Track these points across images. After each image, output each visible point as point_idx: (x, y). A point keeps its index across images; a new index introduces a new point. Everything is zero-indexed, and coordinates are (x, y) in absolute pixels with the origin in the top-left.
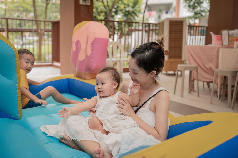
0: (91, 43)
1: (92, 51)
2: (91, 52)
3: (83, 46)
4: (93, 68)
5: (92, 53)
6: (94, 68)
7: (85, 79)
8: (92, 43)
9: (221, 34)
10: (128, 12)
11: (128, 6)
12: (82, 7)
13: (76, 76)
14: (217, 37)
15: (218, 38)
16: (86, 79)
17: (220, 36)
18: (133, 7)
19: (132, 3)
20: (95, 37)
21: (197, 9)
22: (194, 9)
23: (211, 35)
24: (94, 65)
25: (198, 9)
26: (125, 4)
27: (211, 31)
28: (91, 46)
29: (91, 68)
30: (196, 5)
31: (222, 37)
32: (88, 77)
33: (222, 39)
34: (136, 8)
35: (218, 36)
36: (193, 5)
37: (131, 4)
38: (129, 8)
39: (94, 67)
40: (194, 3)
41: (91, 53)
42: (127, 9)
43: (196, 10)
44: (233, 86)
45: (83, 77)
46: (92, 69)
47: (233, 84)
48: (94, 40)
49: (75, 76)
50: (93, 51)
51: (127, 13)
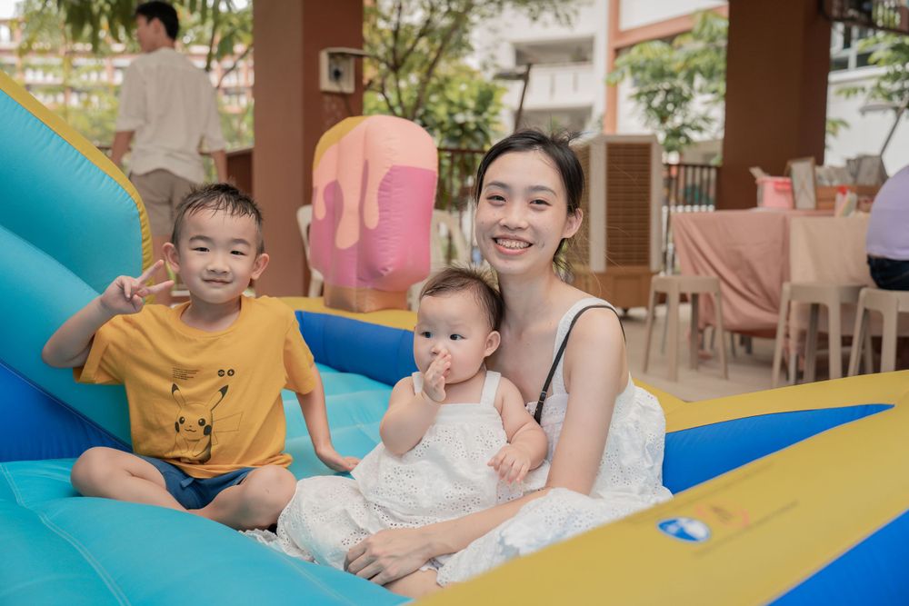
0: (378, 186)
1: (381, 211)
2: (380, 216)
3: (351, 199)
4: (386, 270)
5: (382, 219)
6: (390, 269)
7: (360, 311)
8: (382, 184)
9: (789, 175)
10: (462, 126)
11: (463, 108)
12: (327, 99)
13: (328, 303)
14: (777, 183)
15: (780, 187)
16: (366, 311)
17: (788, 180)
18: (478, 113)
19: (472, 97)
20: (390, 166)
21: (672, 121)
22: (663, 119)
23: (753, 179)
24: (392, 260)
25: (677, 120)
26: (451, 103)
27: (754, 165)
28: (379, 194)
29: (383, 272)
30: (670, 107)
31: (791, 184)
32: (370, 303)
33: (793, 192)
34: (486, 115)
35: (780, 179)
36: (659, 107)
37: (471, 104)
38: (465, 115)
39: (390, 266)
40: (665, 103)
41: (380, 220)
42: (460, 118)
43: (669, 125)
44: (847, 341)
45: (354, 304)
46: (385, 273)
47: (847, 333)
48: (388, 174)
49: (326, 305)
50: (385, 213)
51: (458, 132)
